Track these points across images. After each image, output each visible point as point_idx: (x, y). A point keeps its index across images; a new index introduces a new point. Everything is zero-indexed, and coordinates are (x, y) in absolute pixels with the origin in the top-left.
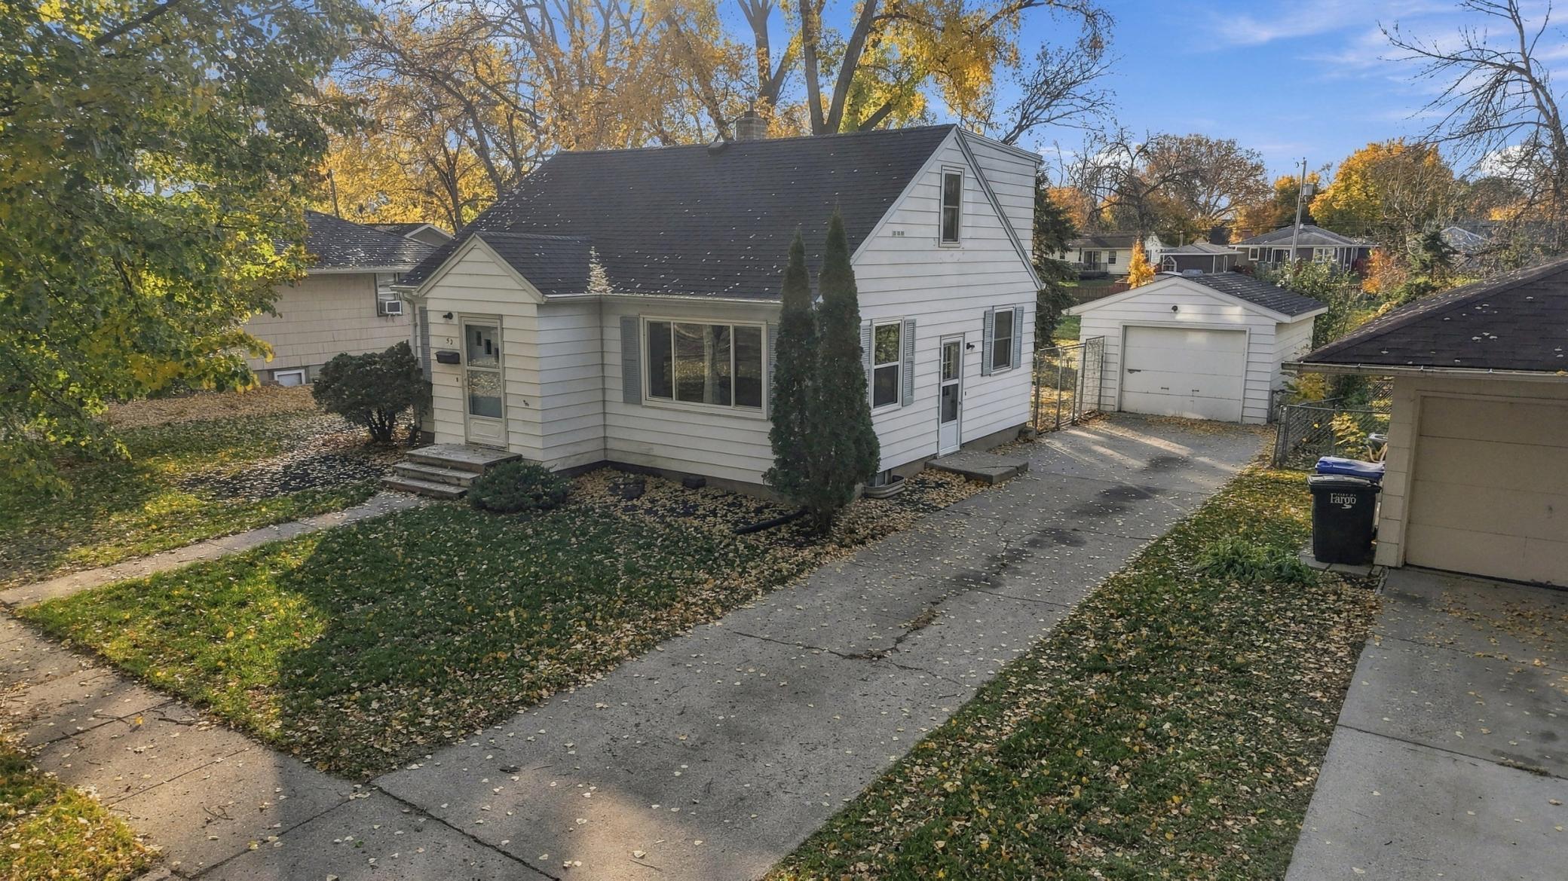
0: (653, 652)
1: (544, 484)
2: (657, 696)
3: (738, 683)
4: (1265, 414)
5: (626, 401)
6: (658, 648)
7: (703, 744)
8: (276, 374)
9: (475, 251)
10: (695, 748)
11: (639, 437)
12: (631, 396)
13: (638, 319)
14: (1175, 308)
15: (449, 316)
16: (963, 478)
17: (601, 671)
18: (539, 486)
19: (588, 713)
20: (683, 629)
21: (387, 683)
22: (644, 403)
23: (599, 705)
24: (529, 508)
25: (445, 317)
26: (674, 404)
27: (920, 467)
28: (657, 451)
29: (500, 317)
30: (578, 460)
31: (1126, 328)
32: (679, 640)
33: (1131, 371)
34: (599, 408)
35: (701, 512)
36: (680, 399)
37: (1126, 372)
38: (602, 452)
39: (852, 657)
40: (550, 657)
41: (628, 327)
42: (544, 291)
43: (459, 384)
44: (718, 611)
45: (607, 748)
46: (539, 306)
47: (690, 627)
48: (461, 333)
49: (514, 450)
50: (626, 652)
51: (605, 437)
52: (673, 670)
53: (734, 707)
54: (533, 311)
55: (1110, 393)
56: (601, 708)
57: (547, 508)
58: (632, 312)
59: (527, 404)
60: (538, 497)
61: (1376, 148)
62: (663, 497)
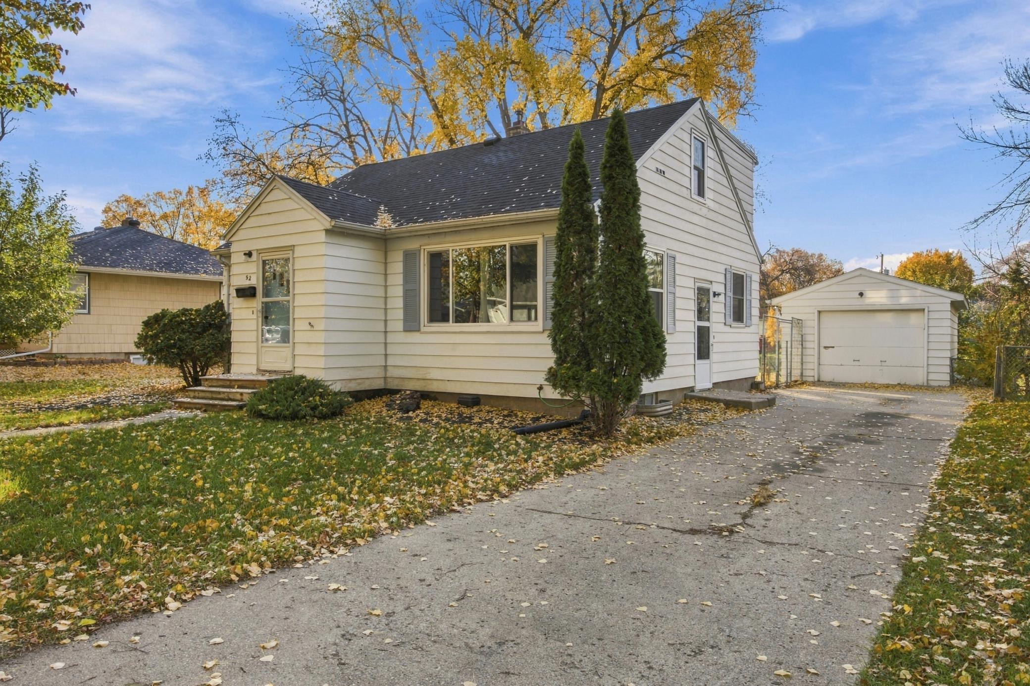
0: (419, 527)
1: (321, 396)
2: (422, 576)
3: (543, 561)
4: (948, 377)
5: (407, 330)
6: (427, 522)
7: (500, 644)
8: (132, 357)
9: (275, 192)
10: (486, 652)
11: (418, 362)
12: (411, 324)
13: (420, 251)
14: (861, 294)
15: (249, 254)
16: (722, 405)
17: (346, 545)
18: (317, 398)
19: (316, 596)
20: (461, 504)
21: (25, 555)
22: (423, 329)
23: (333, 586)
24: (304, 417)
25: (245, 254)
26: (451, 326)
27: (680, 396)
28: (434, 374)
29: (292, 248)
30: (359, 384)
31: (819, 312)
32: (454, 516)
33: (825, 348)
34: (381, 338)
35: (477, 420)
36: (456, 322)
37: (822, 349)
38: (382, 380)
39: (693, 532)
40: (277, 527)
41: (410, 258)
42: (332, 217)
43: (255, 316)
44: (503, 489)
45: (332, 650)
46: (327, 231)
47: (470, 504)
48: (258, 269)
49: (298, 372)
50: (384, 525)
51: (386, 367)
52: (450, 545)
53: (543, 591)
54: (322, 237)
55: (810, 366)
56: (336, 590)
57: (323, 417)
58: (412, 245)
59: (312, 326)
60: (314, 408)
61: (918, 255)
62: (439, 411)
